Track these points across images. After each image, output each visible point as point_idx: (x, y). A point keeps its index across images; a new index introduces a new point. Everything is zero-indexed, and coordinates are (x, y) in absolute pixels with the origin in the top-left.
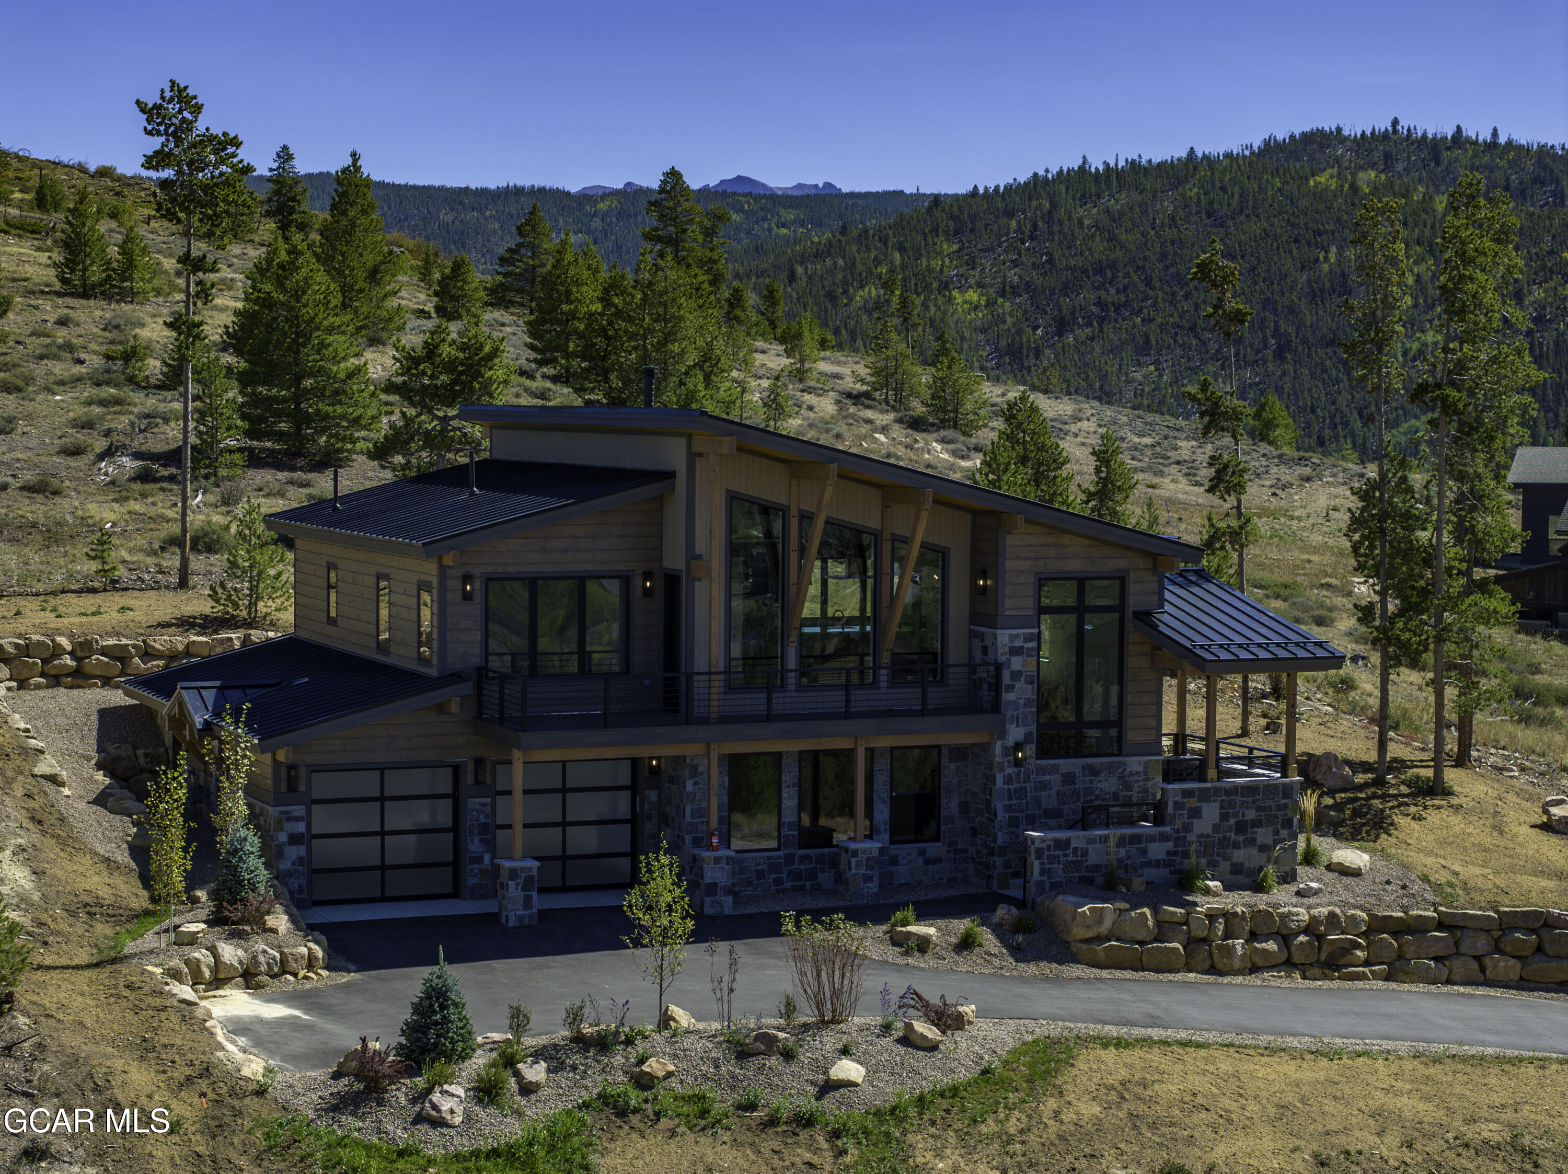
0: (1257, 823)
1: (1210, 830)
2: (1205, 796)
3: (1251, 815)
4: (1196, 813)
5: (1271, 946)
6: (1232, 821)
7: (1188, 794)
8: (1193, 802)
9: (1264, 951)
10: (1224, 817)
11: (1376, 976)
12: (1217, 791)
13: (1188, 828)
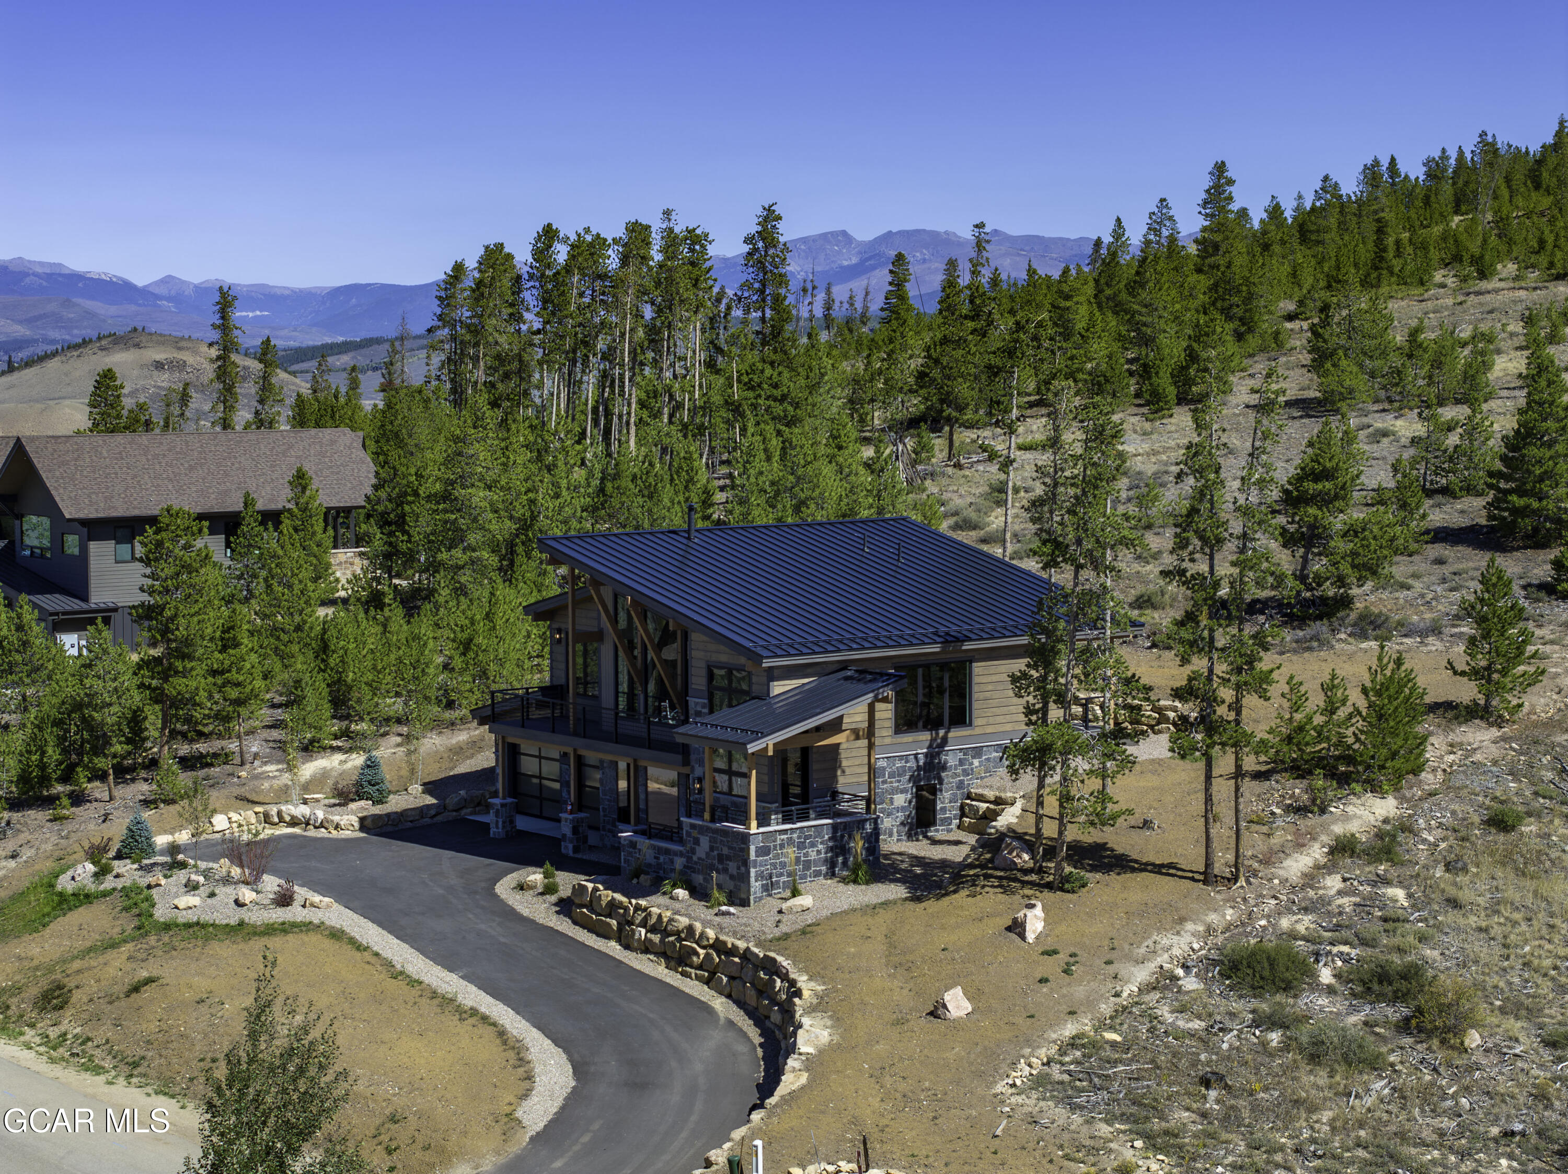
0: (729, 858)
1: (703, 856)
2: (702, 830)
3: (725, 851)
4: (697, 842)
5: (656, 938)
6: (716, 853)
7: (693, 826)
8: (695, 833)
9: (651, 940)
10: (712, 849)
11: (698, 978)
12: (708, 828)
13: (693, 851)
